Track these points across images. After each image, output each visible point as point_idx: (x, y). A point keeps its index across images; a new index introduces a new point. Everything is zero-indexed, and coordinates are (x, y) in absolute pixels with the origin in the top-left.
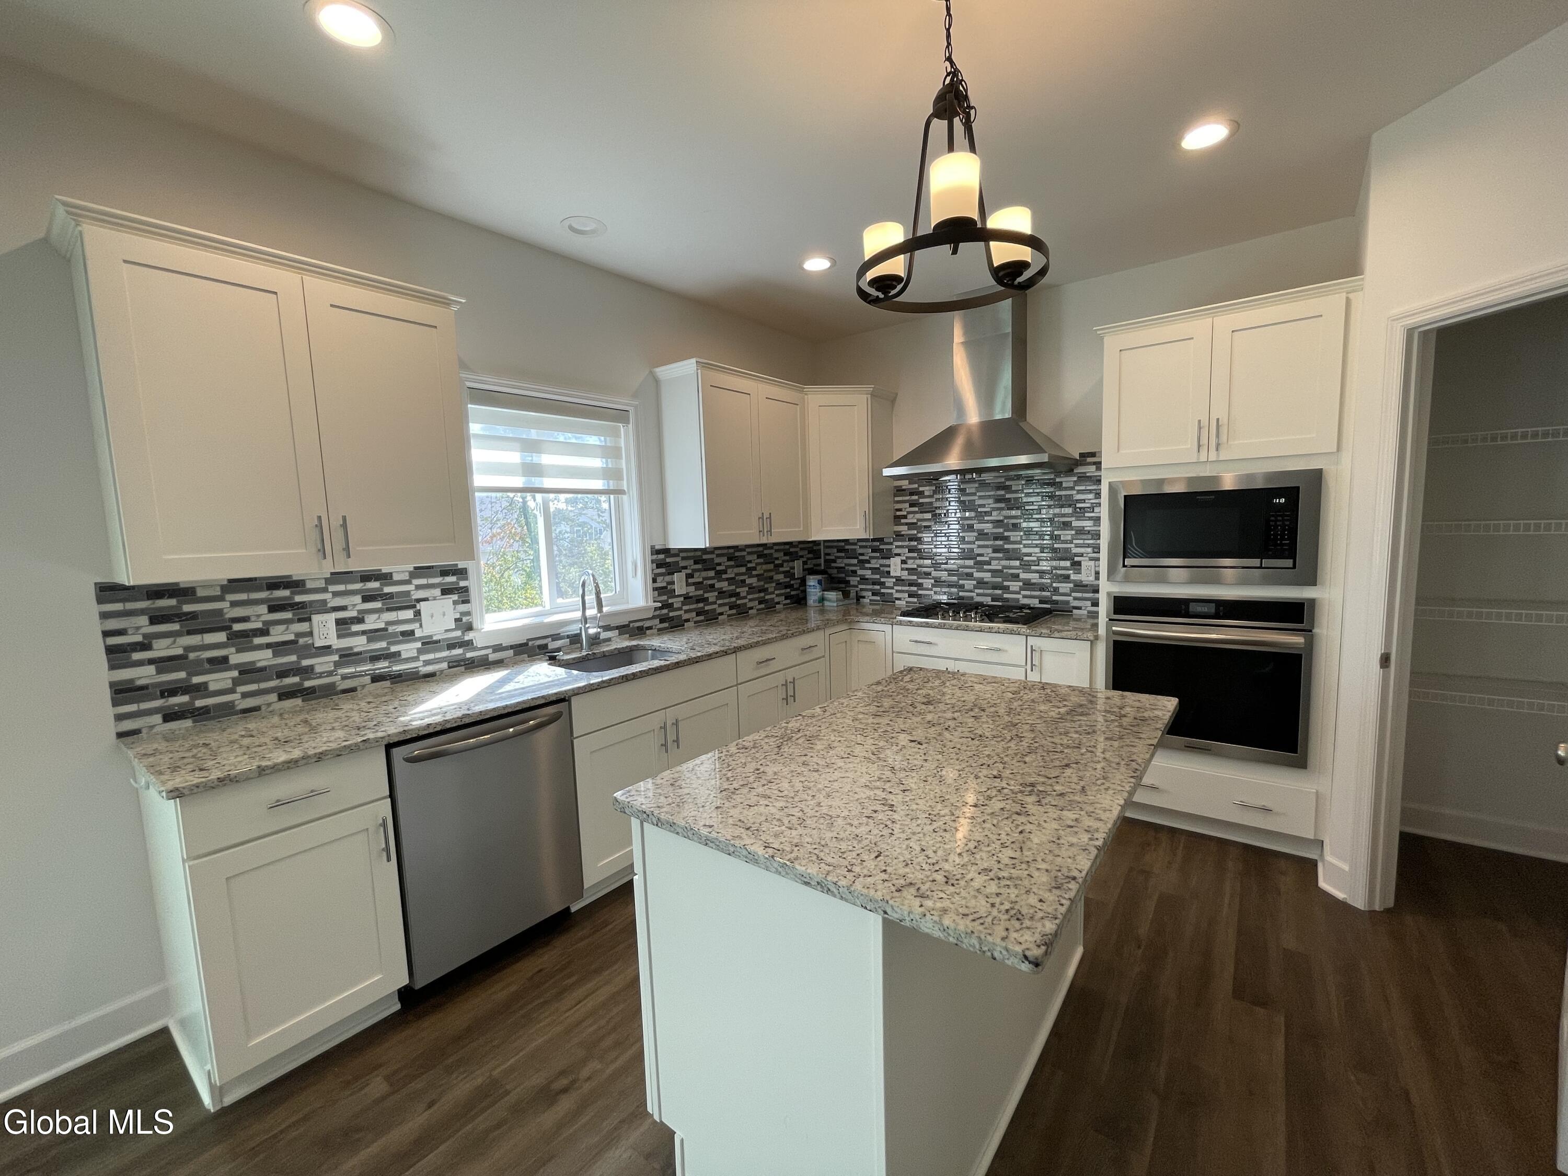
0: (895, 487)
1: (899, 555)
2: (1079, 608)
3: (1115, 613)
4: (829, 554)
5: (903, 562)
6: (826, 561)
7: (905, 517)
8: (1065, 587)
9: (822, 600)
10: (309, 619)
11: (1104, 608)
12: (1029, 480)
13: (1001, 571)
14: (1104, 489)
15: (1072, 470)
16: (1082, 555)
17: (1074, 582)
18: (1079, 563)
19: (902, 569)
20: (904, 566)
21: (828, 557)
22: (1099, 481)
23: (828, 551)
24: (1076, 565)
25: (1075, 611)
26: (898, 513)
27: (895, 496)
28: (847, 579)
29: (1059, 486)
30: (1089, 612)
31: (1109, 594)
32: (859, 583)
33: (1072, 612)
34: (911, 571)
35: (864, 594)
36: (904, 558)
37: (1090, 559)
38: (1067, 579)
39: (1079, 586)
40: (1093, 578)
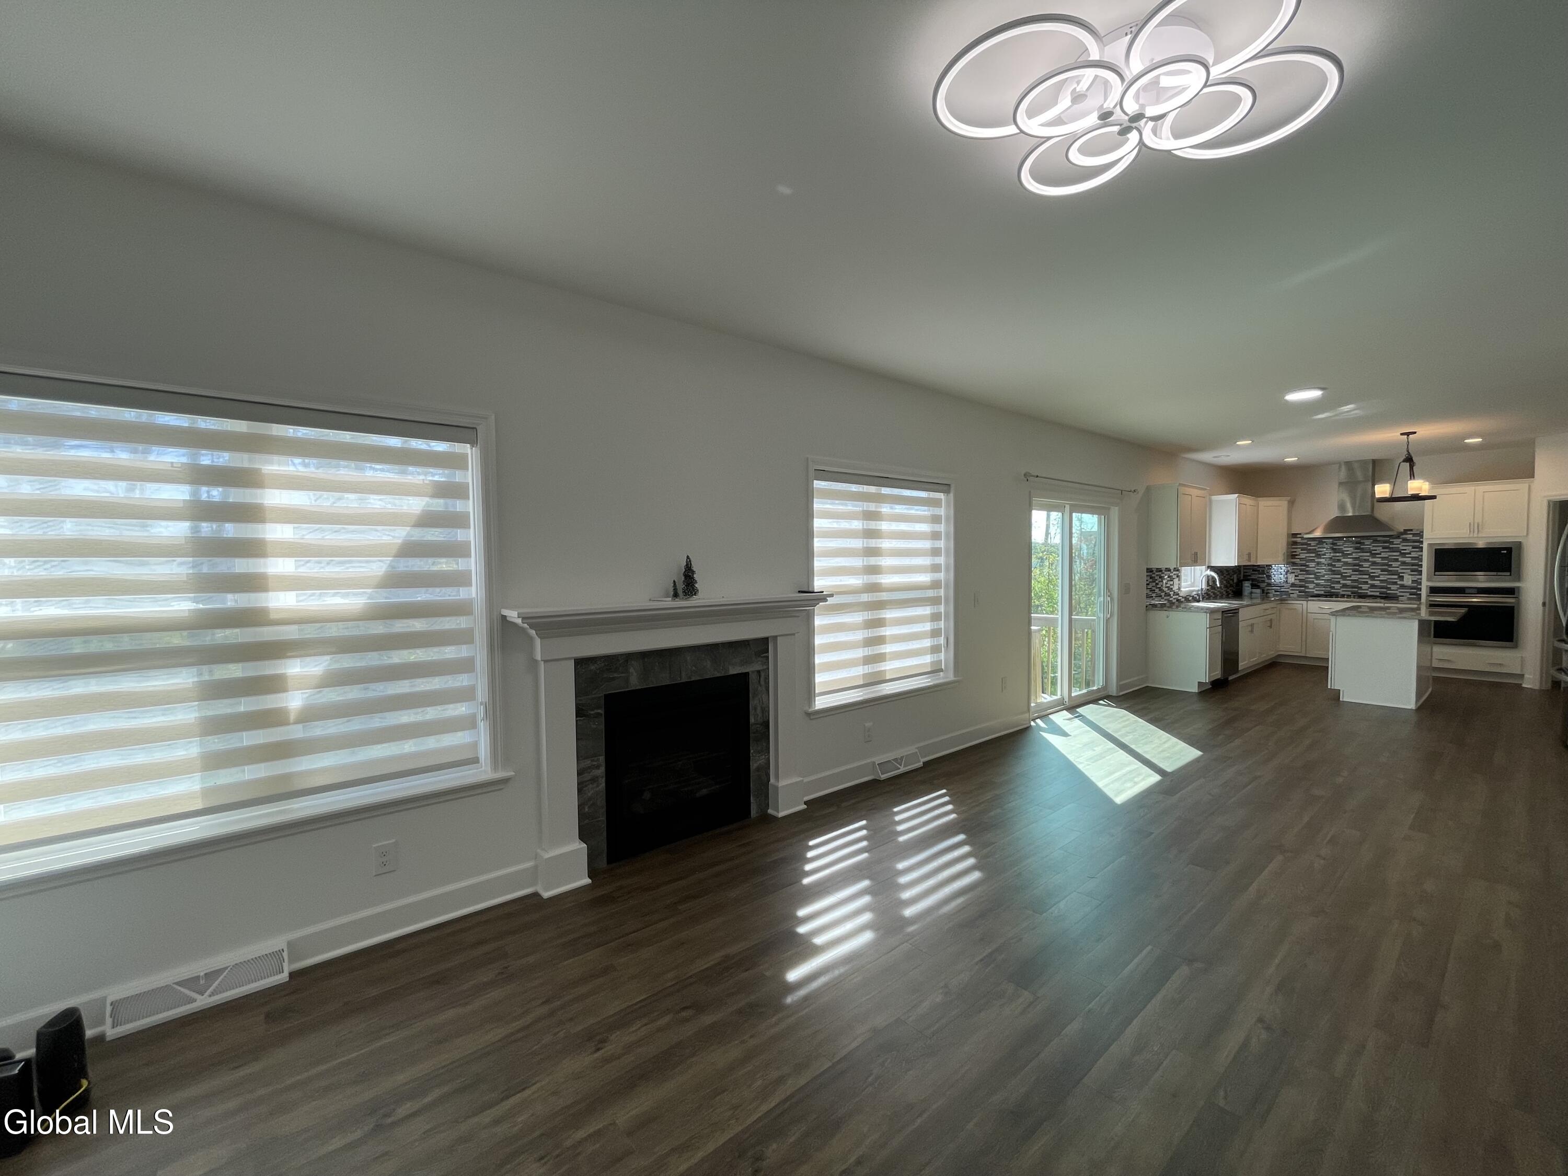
0: (1293, 541)
1: (1294, 573)
2: (1402, 596)
3: (1430, 593)
4: (1246, 572)
5: (1296, 576)
6: (1244, 576)
7: (1299, 555)
8: (1394, 587)
9: (1251, 593)
10: (1162, 581)
11: (1424, 593)
12: (1375, 541)
13: (1357, 580)
14: (1425, 546)
15: (1399, 537)
16: (1403, 573)
17: (1400, 585)
18: (1403, 576)
19: (1296, 579)
20: (1296, 578)
21: (1245, 574)
22: (1422, 542)
23: (1245, 571)
24: (1401, 578)
25: (1400, 598)
26: (1294, 553)
27: (1292, 545)
28: (1259, 584)
29: (1392, 543)
30: (1408, 598)
31: (1427, 586)
32: (1267, 586)
34: (1301, 580)
35: (1270, 591)
36: (1297, 574)
37: (1409, 575)
38: (1395, 583)
39: (1402, 586)
40: (1410, 582)
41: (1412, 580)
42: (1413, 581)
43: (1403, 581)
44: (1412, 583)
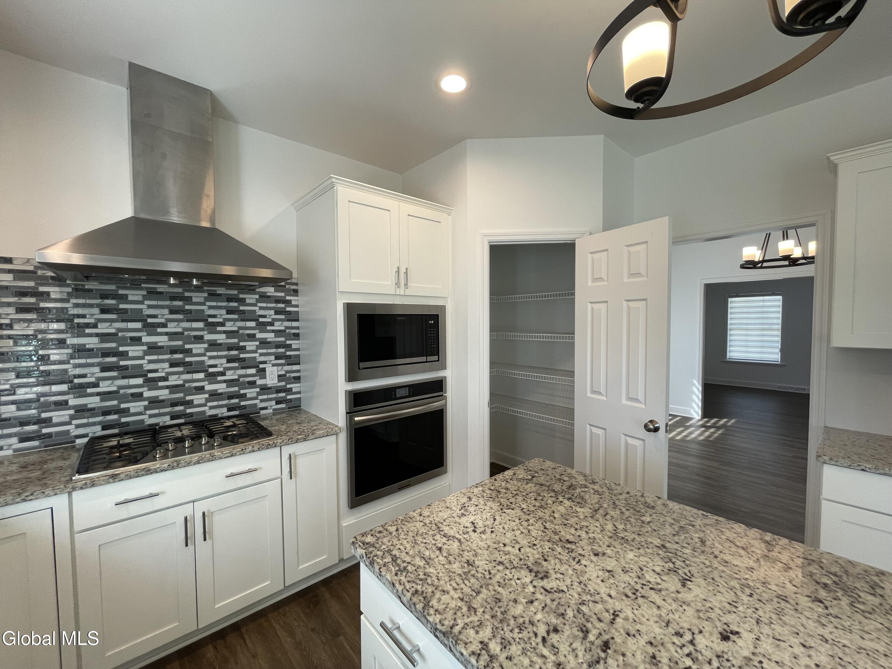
2: (265, 408)
3: (354, 407)
8: (251, 392)
11: (343, 404)
13: (181, 386)
16: (265, 362)
17: (259, 386)
18: (264, 370)
24: (262, 372)
25: (262, 412)
30: (274, 410)
31: (349, 392)
33: (259, 413)
37: (274, 365)
38: (252, 384)
39: (264, 389)
40: (276, 381)
41: (279, 376)
42: (281, 377)
43: (265, 378)
44: (279, 381)
